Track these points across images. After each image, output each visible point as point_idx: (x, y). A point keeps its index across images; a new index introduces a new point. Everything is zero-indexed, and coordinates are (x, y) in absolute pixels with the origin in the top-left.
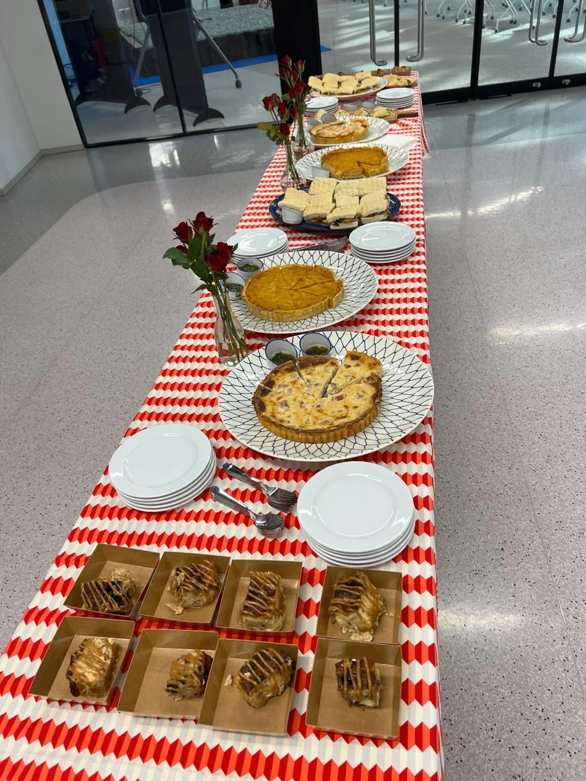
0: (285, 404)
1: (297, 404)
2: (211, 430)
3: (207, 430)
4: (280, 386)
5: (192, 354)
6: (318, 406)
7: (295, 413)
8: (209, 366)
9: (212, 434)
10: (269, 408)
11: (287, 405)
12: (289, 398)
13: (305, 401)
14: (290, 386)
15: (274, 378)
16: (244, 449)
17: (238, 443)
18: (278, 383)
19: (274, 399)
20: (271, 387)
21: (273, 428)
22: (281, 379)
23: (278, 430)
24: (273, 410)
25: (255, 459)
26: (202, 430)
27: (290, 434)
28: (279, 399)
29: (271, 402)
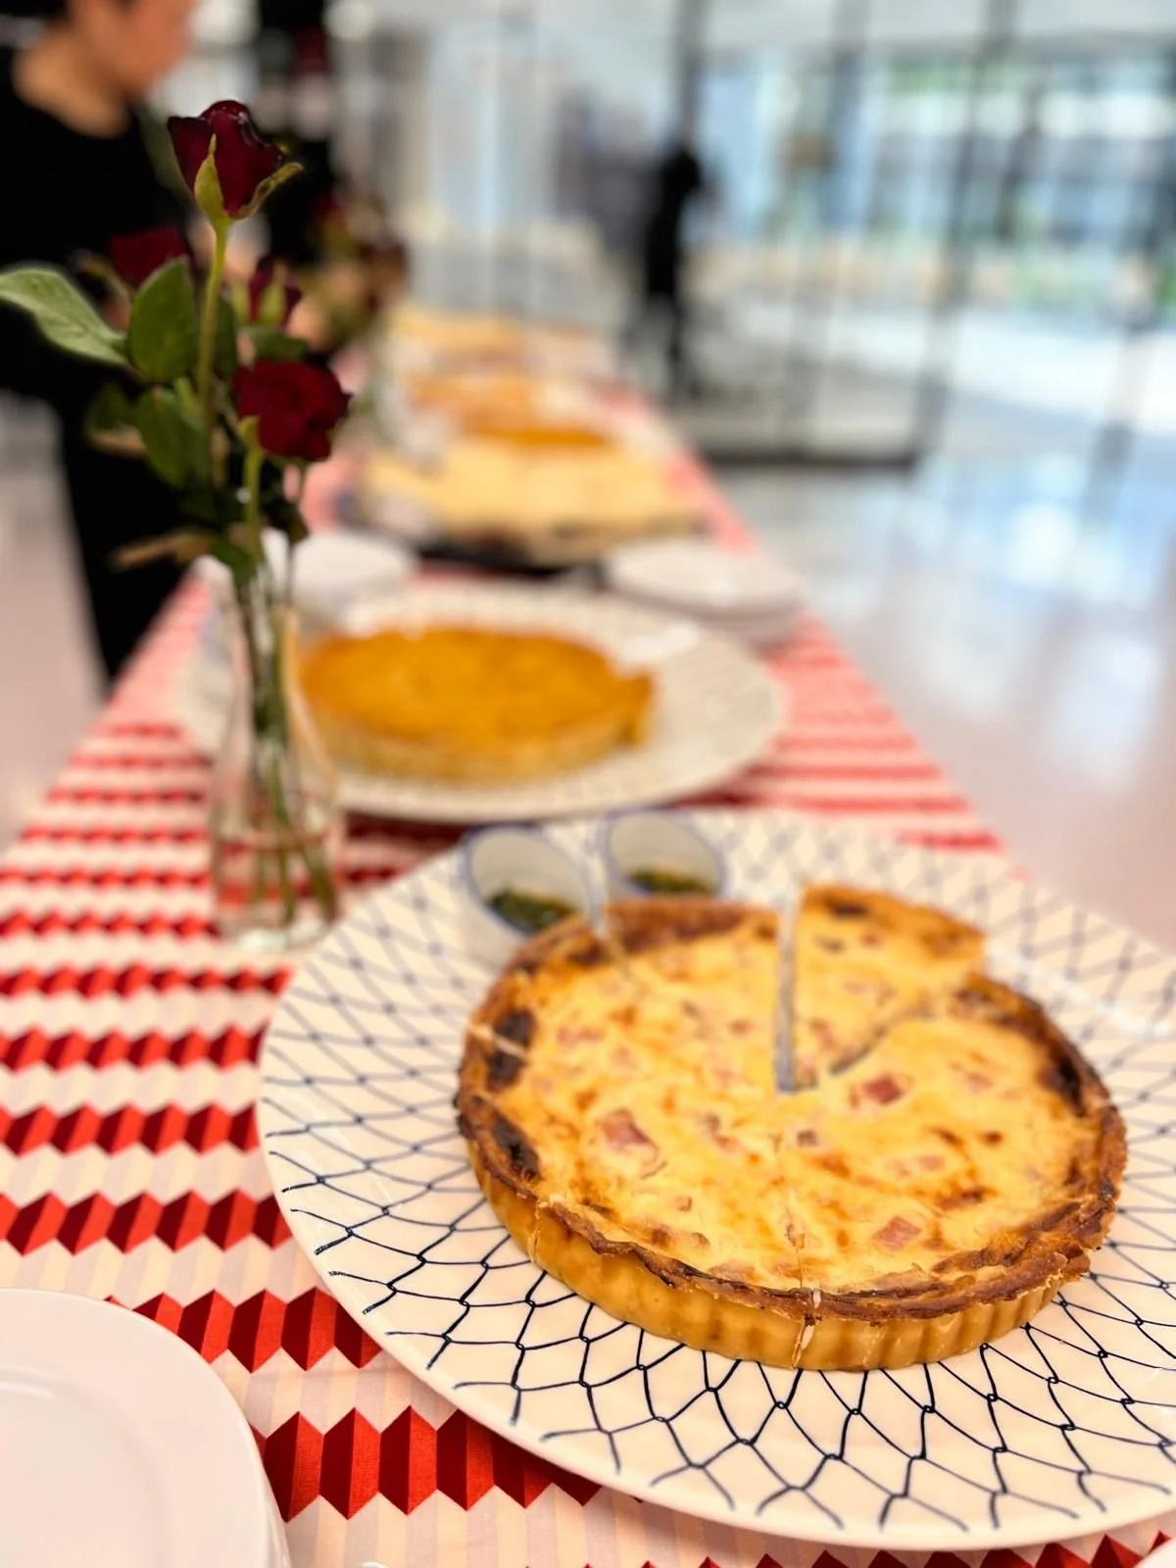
0: (628, 1132)
1: (691, 1128)
2: (207, 1301)
3: (186, 1297)
4: (563, 1035)
5: (74, 901)
6: (807, 1137)
7: (707, 1182)
8: (162, 952)
9: (218, 1326)
10: (553, 1157)
11: (640, 1137)
12: (638, 1095)
13: (726, 1113)
14: (615, 1034)
15: (528, 992)
16: (437, 1421)
17: (391, 1383)
18: (549, 1020)
19: (561, 1102)
20: (526, 1042)
21: (624, 1284)
22: (556, 997)
23: (657, 1298)
24: (581, 1165)
25: (522, 1500)
26: (150, 1309)
27: (736, 1323)
28: (585, 1100)
29: (552, 1120)
